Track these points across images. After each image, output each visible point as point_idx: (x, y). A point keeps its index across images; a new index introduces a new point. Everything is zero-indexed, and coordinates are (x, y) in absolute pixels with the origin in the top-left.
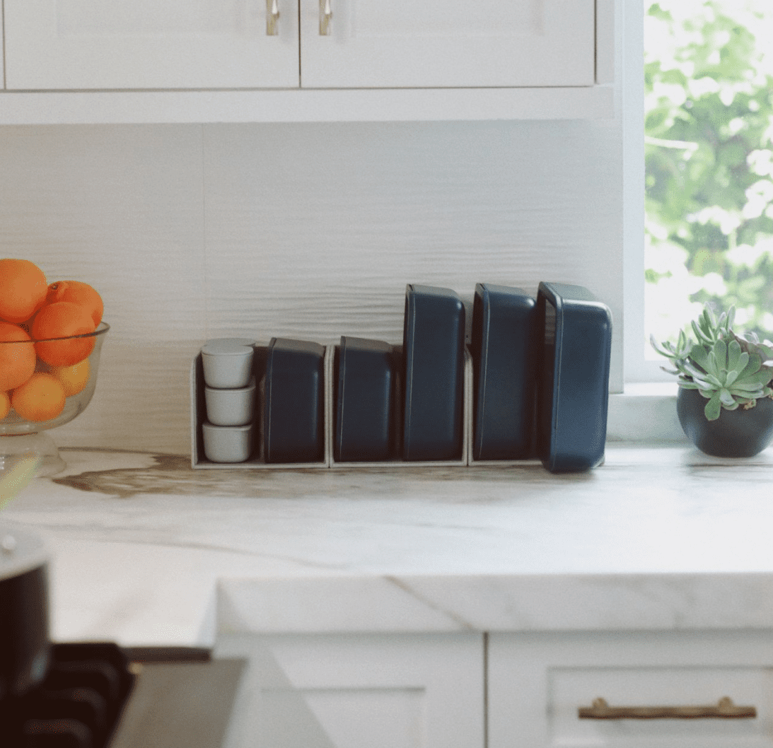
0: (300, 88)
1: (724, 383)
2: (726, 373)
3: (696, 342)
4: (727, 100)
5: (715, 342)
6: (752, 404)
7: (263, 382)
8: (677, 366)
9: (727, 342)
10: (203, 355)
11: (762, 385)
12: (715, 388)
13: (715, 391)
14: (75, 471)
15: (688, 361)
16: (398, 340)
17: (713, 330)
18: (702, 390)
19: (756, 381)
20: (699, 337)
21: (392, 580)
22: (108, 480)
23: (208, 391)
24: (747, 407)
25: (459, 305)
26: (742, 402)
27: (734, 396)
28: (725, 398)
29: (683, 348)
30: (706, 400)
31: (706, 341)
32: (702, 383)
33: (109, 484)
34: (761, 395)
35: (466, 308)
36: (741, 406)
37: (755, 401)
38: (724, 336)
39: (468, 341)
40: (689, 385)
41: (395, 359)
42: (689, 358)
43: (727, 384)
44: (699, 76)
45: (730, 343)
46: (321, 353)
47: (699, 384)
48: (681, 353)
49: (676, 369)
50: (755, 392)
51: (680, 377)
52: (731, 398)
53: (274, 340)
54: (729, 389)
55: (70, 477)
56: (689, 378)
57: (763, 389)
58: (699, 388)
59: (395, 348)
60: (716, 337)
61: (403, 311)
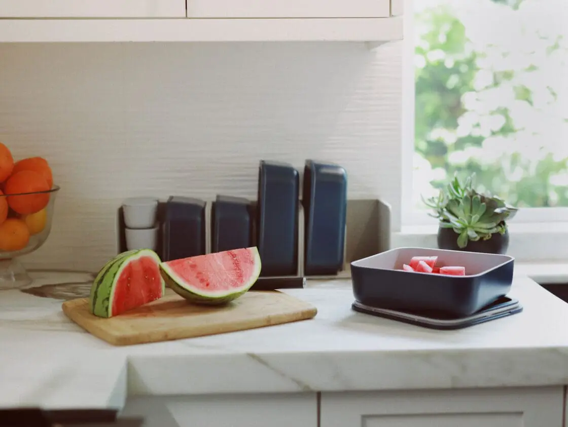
0: (186, 17)
1: (469, 223)
2: (471, 217)
3: (450, 198)
4: (449, 64)
5: (463, 197)
6: (489, 236)
7: (164, 226)
8: (439, 213)
9: (471, 197)
10: (124, 207)
11: (495, 224)
12: (463, 227)
13: (463, 229)
14: (38, 284)
15: (445, 210)
16: (254, 197)
17: (462, 190)
18: (456, 228)
19: (491, 222)
20: (452, 194)
21: (252, 356)
22: (60, 290)
23: (127, 230)
24: (485, 239)
25: (295, 173)
26: (482, 236)
27: (477, 232)
28: (471, 233)
29: (442, 201)
30: (459, 235)
31: (457, 196)
32: (455, 223)
33: (60, 293)
34: (494, 231)
35: (300, 173)
36: (481, 239)
37: (491, 235)
38: (469, 193)
39: (301, 198)
40: (447, 225)
41: (253, 210)
42: (446, 208)
43: (472, 224)
44: (433, 48)
45: (474, 197)
46: (202, 205)
47: (454, 224)
48: (440, 204)
49: (438, 215)
50: (491, 229)
51: (441, 220)
52: (474, 233)
53: (172, 198)
54: (473, 227)
55: (34, 288)
56: (446, 220)
57: (496, 227)
58: (454, 226)
59: (252, 202)
60: (463, 195)
61: (257, 178)
